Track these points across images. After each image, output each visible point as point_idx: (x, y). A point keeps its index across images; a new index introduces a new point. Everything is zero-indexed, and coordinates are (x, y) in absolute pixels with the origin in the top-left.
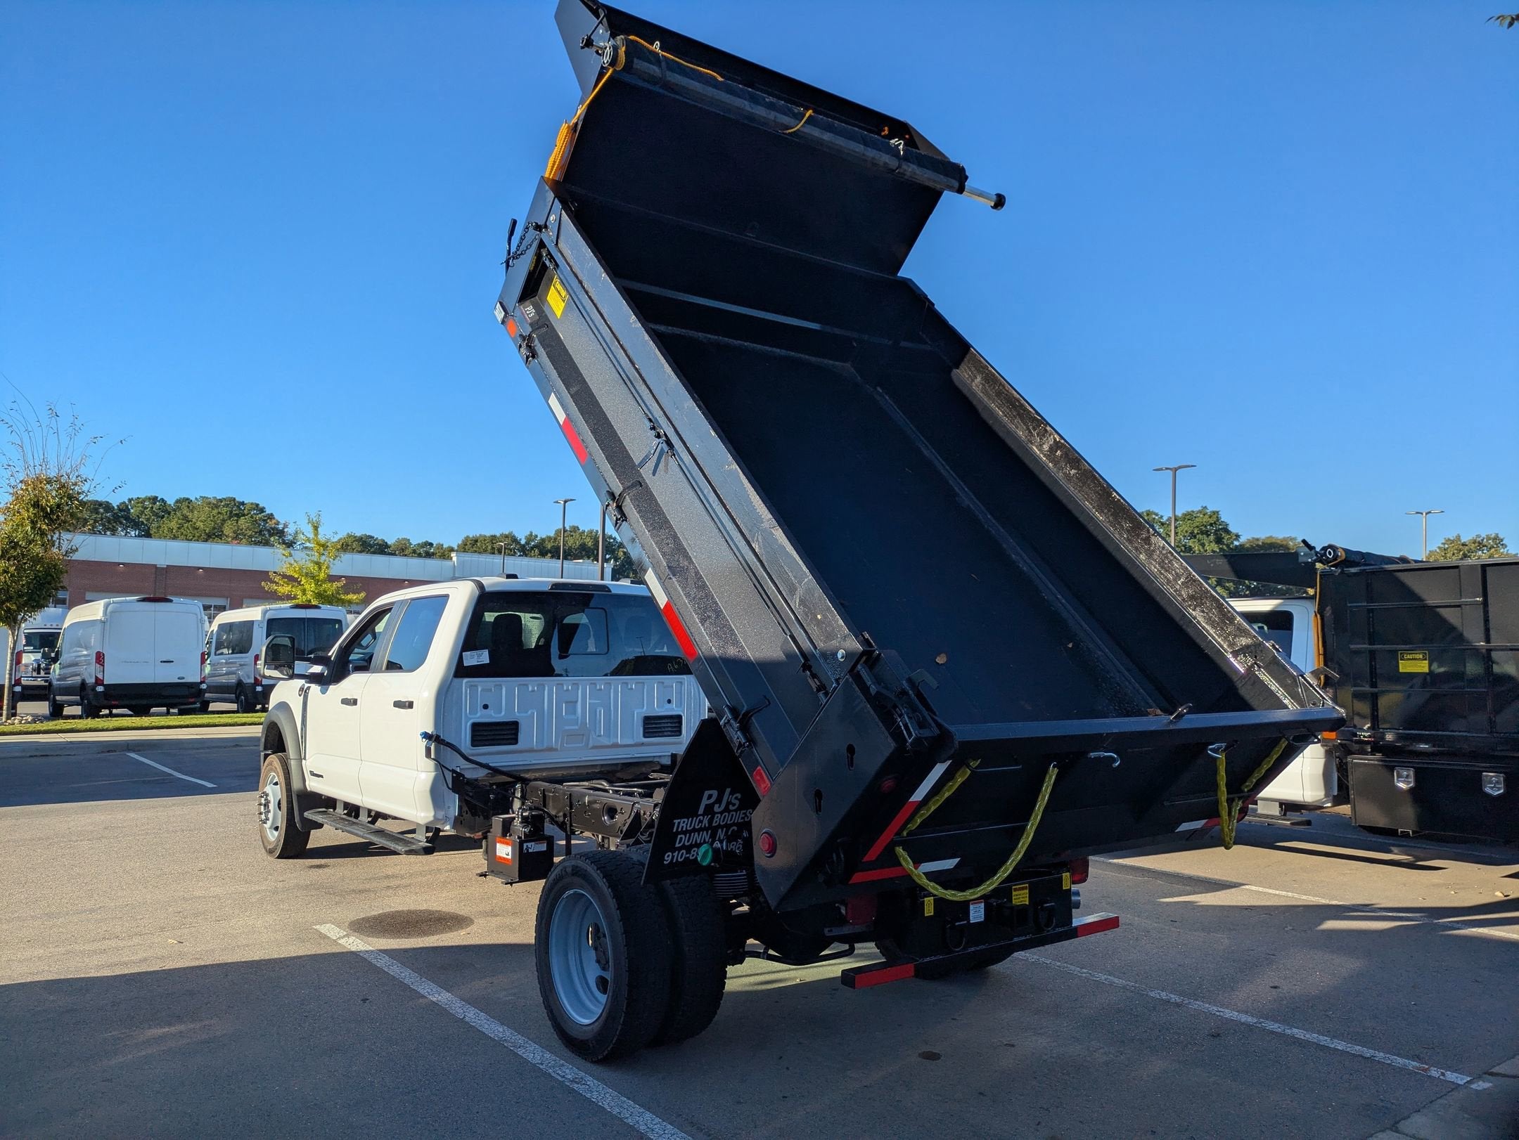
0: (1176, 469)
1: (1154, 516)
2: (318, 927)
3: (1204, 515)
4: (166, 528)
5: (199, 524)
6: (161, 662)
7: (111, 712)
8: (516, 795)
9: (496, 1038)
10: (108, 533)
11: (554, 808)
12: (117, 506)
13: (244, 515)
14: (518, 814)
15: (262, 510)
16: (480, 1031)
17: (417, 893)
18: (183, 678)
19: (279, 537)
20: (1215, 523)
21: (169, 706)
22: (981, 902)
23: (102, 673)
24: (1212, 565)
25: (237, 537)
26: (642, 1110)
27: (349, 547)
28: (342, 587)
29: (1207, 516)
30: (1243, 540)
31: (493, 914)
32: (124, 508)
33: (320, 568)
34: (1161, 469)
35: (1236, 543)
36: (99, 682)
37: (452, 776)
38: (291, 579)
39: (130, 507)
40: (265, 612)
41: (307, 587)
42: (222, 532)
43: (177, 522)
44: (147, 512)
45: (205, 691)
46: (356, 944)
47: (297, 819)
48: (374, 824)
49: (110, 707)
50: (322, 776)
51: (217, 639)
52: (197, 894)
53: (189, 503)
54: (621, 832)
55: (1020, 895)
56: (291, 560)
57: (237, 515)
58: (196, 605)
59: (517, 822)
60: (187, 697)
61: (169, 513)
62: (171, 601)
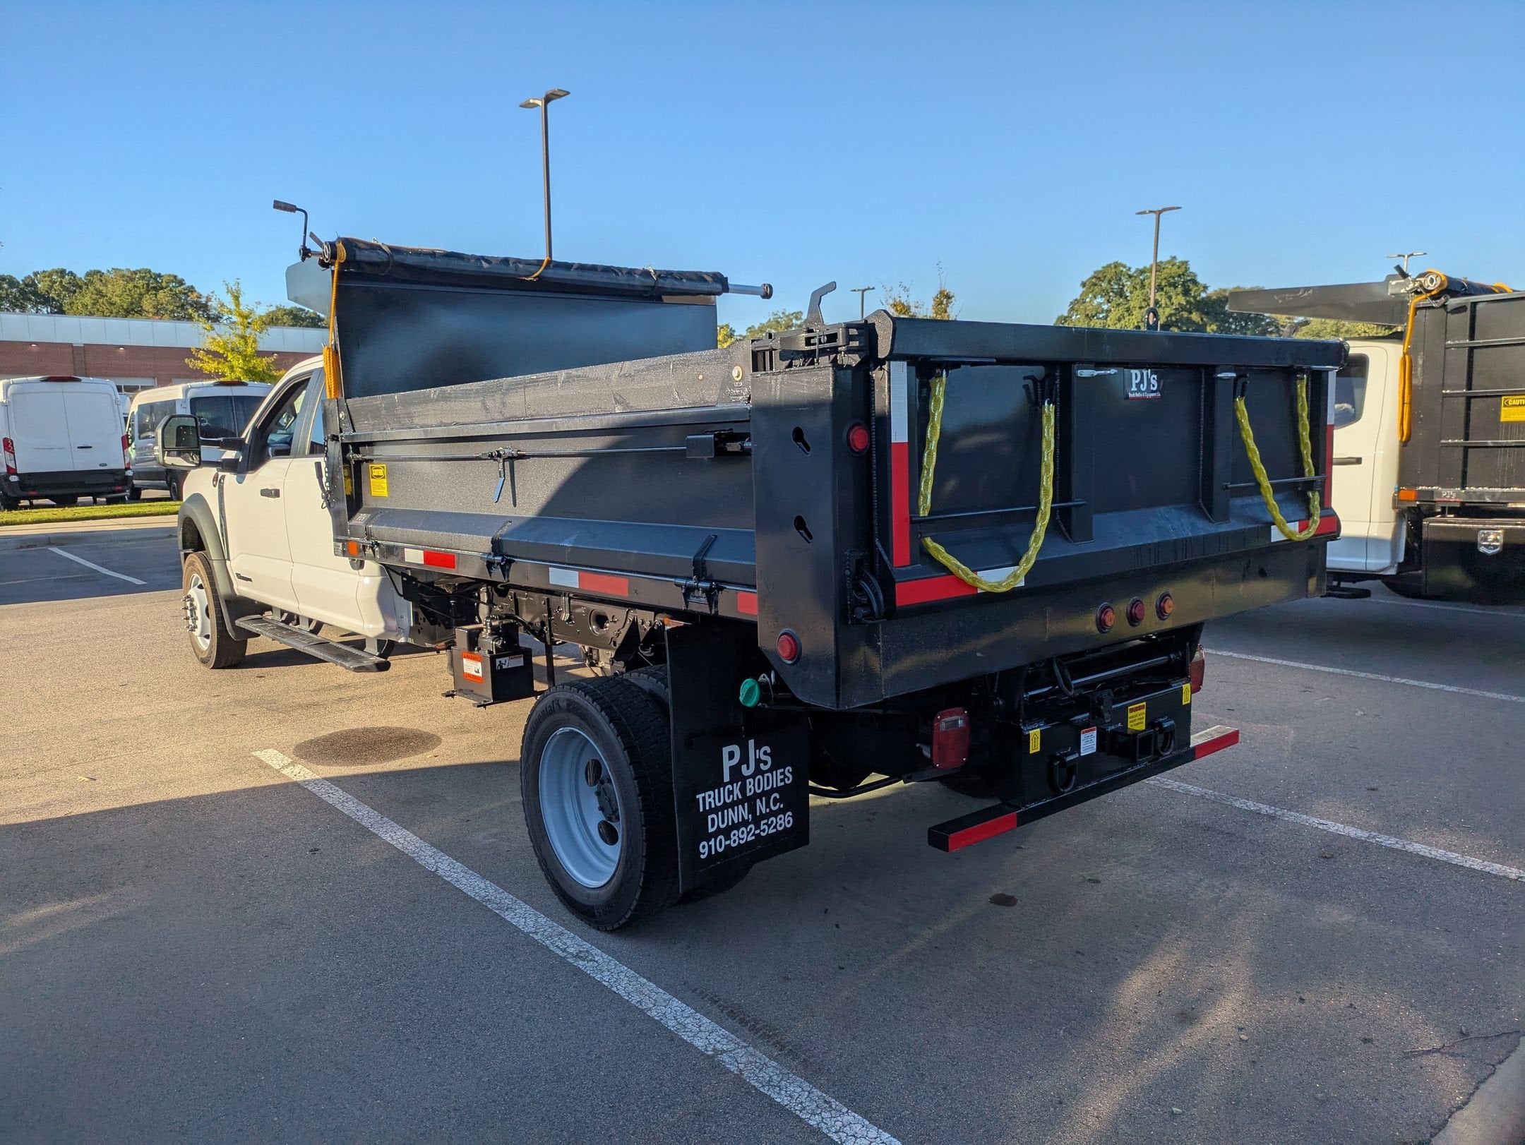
0: (1160, 212)
1: (1121, 268)
2: (257, 753)
3: (1173, 266)
4: (80, 304)
5: (115, 299)
6: (78, 448)
7: (31, 503)
8: (482, 600)
9: (478, 898)
10: (17, 310)
11: (529, 612)
12: (22, 280)
13: (162, 288)
14: (486, 625)
15: (181, 283)
16: (457, 888)
17: (373, 706)
18: (106, 465)
19: (203, 311)
20: (1183, 274)
21: (95, 495)
22: (1094, 730)
23: (13, 462)
24: (1280, 301)
25: (159, 312)
26: (667, 996)
27: (280, 322)
28: (272, 363)
29: (1175, 267)
30: (1210, 291)
31: (463, 730)
32: (31, 283)
33: (246, 343)
34: (1144, 213)
35: (1203, 295)
36: (11, 471)
37: (403, 581)
38: (216, 355)
39: (37, 282)
40: (186, 391)
41: (235, 363)
42: (142, 307)
43: (91, 297)
44: (56, 286)
45: (132, 478)
46: (301, 772)
47: (229, 627)
48: (316, 634)
49: (30, 498)
50: (250, 580)
51: (139, 422)
52: (116, 715)
53: (101, 276)
54: (615, 644)
55: (1136, 716)
56: (213, 334)
57: (154, 288)
58: (109, 385)
59: (486, 633)
60: (113, 485)
61: (81, 288)
62: (79, 380)
